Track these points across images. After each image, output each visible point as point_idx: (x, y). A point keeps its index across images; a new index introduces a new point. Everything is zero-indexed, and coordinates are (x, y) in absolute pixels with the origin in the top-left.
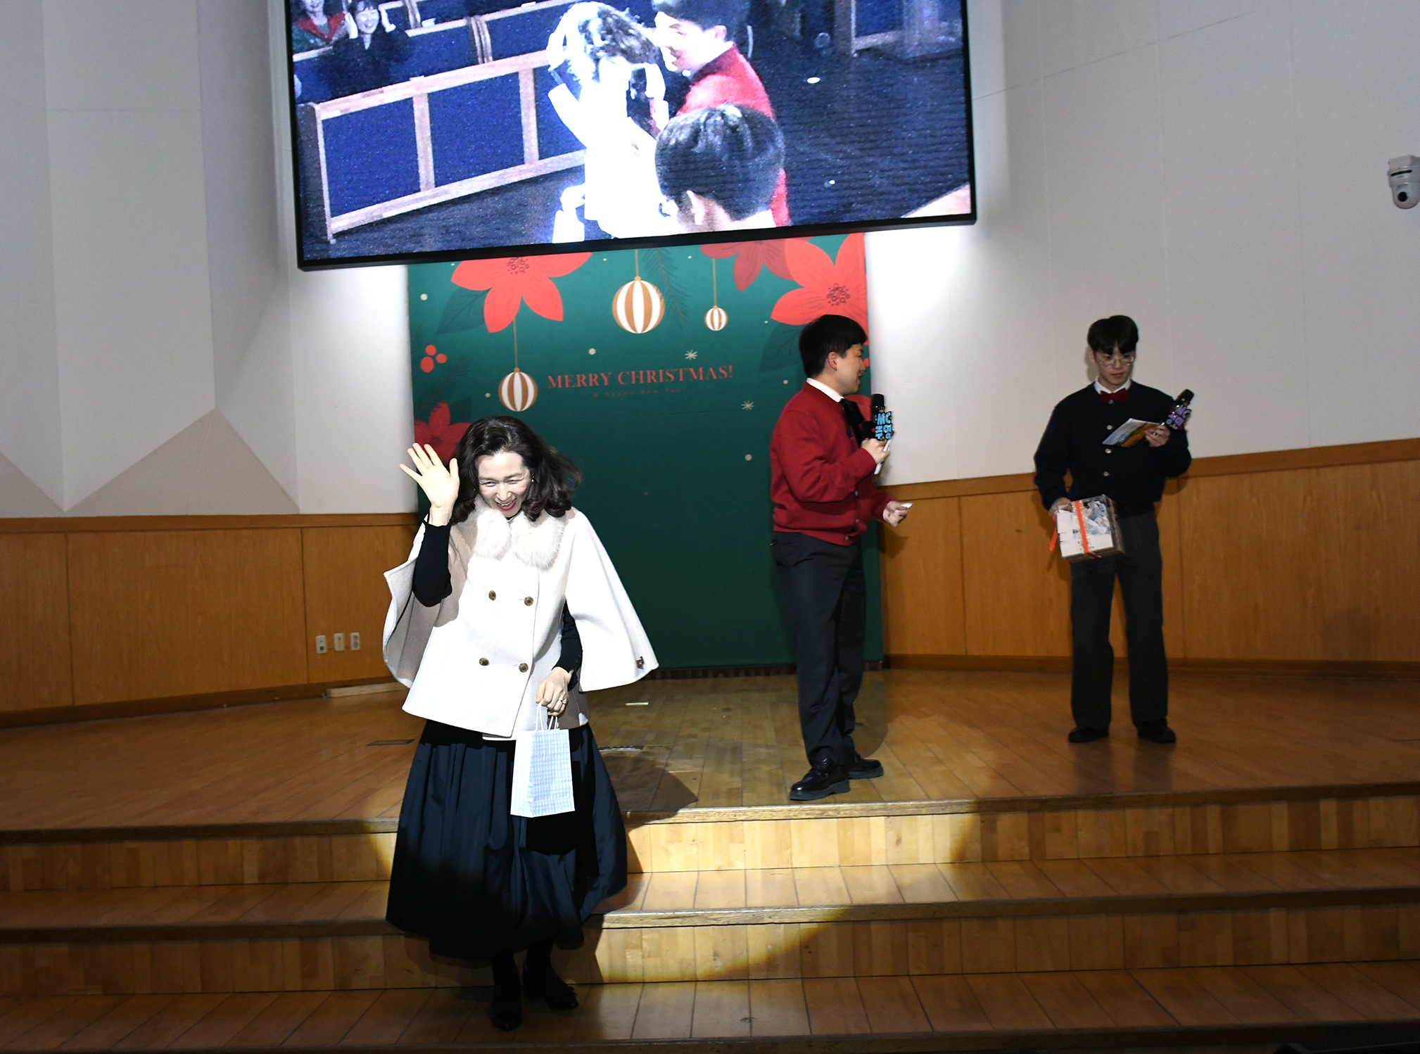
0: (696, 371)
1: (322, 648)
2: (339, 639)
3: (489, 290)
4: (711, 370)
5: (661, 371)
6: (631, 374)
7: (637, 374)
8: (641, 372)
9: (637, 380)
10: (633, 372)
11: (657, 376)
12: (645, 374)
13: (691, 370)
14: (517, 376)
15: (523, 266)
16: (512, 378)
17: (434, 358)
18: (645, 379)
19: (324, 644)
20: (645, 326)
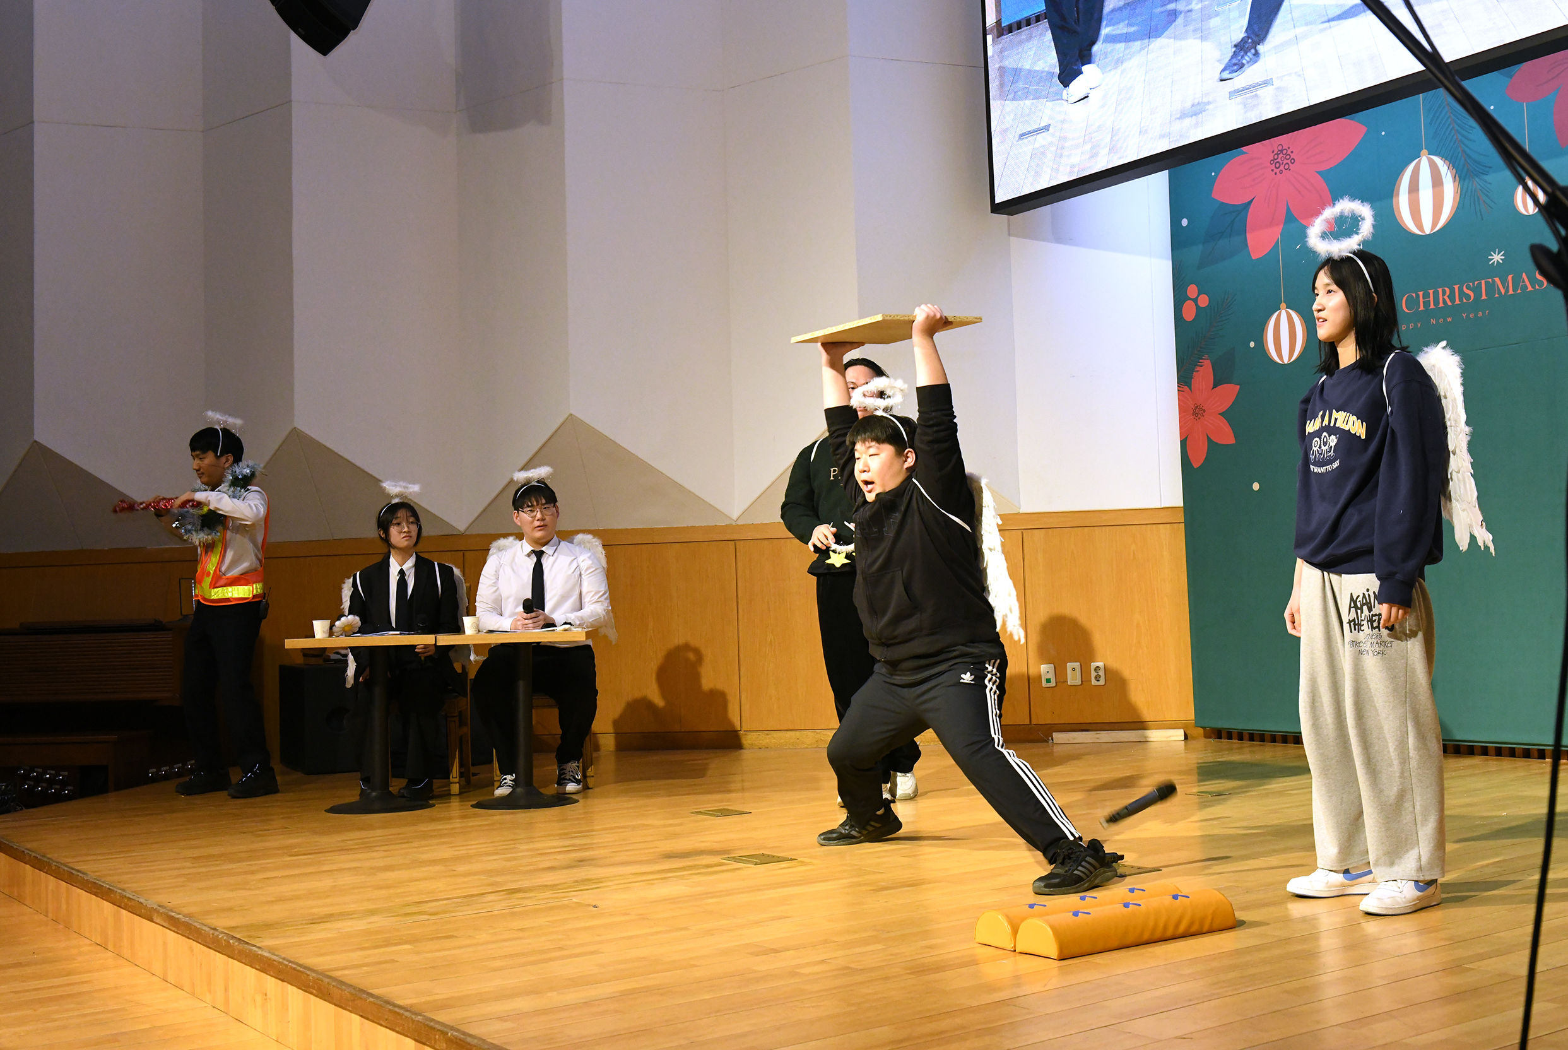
0: (1504, 282)
1: (1048, 681)
2: (1074, 669)
3: (1252, 200)
4: (1524, 275)
5: (1456, 287)
6: (1418, 296)
7: (1426, 296)
8: (1431, 292)
9: (1427, 304)
10: (1421, 294)
11: (1452, 297)
12: (1436, 294)
13: (1497, 279)
14: (1284, 313)
15: (1289, 161)
16: (1279, 316)
17: (1195, 300)
18: (1436, 302)
19: (1051, 676)
20: (1434, 224)
